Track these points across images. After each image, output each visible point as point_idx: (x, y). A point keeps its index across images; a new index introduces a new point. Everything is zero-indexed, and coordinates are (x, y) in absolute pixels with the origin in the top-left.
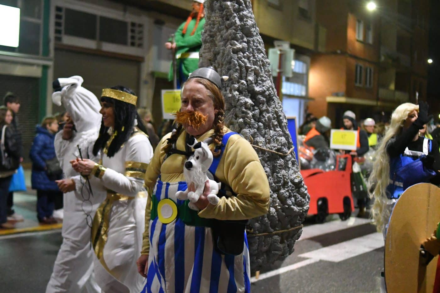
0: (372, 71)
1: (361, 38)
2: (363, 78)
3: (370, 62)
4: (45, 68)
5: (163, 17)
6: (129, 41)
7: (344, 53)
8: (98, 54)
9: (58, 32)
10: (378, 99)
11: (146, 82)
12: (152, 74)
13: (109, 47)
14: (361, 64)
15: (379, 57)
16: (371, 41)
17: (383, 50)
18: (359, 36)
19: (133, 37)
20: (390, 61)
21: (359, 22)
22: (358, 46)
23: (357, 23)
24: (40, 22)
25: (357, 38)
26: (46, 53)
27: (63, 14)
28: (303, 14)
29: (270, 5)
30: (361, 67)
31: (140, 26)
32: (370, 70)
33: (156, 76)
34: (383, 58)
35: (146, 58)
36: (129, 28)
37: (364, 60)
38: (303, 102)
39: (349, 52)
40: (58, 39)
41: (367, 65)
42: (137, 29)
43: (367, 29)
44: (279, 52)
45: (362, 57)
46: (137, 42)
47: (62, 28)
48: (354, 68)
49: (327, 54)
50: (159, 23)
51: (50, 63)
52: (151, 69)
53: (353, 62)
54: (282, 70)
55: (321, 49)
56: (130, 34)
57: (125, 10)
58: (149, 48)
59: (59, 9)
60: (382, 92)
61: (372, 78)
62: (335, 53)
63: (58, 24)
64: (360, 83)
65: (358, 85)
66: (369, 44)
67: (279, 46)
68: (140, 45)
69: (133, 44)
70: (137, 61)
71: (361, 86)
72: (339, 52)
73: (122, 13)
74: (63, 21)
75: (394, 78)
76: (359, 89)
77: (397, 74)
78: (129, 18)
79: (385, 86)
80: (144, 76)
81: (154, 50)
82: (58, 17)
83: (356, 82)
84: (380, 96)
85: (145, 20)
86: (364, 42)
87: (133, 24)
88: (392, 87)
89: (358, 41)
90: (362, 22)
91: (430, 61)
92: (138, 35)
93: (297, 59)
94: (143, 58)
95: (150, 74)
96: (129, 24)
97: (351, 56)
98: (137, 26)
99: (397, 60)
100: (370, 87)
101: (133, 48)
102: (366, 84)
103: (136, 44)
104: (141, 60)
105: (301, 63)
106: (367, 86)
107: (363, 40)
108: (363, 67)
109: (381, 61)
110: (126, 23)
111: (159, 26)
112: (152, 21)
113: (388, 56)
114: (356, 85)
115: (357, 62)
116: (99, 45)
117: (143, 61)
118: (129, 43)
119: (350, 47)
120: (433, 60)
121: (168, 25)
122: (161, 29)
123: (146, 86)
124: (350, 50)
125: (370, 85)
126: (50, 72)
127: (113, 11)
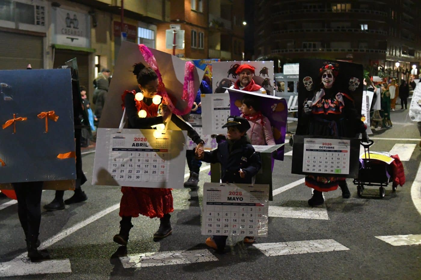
0: (204, 35)
1: (194, 9)
2: (197, 42)
3: (202, 28)
6: (36, 20)
7: (182, 21)
8: (17, 33)
11: (48, 53)
12: (53, 46)
14: (195, 29)
15: (209, 23)
16: (201, 10)
17: (211, 17)
18: (192, 7)
19: (38, 18)
20: (217, 27)
25: (191, 9)
30: (195, 33)
31: (43, 8)
32: (202, 34)
33: (55, 47)
34: (211, 24)
35: (47, 34)
36: (35, 10)
37: (197, 26)
39: (186, 20)
41: (200, 30)
42: (41, 11)
44: (174, 32)
45: (195, 24)
46: (41, 21)
48: (190, 33)
50: (55, 5)
52: (51, 43)
53: (189, 28)
54: (176, 45)
55: (167, 19)
56: (36, 15)
58: (49, 25)
60: (211, 52)
61: (204, 42)
64: (195, 46)
65: (193, 47)
66: (200, 13)
67: (173, 28)
68: (43, 23)
69: (38, 23)
70: (41, 36)
71: (196, 48)
72: (178, 20)
75: (219, 39)
76: (194, 50)
77: (222, 36)
78: (36, 2)
79: (212, 47)
80: (47, 48)
81: (52, 26)
83: (192, 45)
85: (46, 4)
87: (38, 7)
88: (218, 47)
89: (192, 10)
91: (245, 23)
92: (41, 16)
93: (147, 28)
94: (45, 34)
95: (51, 46)
96: (35, 7)
97: (188, 23)
98: (40, 8)
99: (221, 25)
100: (202, 49)
101: (38, 26)
102: (199, 46)
103: (40, 23)
104: (44, 35)
105: (150, 31)
106: (200, 48)
107: (196, 9)
108: (197, 32)
109: (210, 27)
110: (33, 6)
111: (54, 7)
112: (50, 3)
113: (215, 22)
114: (192, 47)
115: (192, 28)
116: (17, 25)
117: (46, 36)
118: (36, 23)
119: (187, 16)
120: (247, 23)
121: (62, 6)
122: (55, 10)
123: (48, 56)
124: (187, 19)
125: (202, 47)
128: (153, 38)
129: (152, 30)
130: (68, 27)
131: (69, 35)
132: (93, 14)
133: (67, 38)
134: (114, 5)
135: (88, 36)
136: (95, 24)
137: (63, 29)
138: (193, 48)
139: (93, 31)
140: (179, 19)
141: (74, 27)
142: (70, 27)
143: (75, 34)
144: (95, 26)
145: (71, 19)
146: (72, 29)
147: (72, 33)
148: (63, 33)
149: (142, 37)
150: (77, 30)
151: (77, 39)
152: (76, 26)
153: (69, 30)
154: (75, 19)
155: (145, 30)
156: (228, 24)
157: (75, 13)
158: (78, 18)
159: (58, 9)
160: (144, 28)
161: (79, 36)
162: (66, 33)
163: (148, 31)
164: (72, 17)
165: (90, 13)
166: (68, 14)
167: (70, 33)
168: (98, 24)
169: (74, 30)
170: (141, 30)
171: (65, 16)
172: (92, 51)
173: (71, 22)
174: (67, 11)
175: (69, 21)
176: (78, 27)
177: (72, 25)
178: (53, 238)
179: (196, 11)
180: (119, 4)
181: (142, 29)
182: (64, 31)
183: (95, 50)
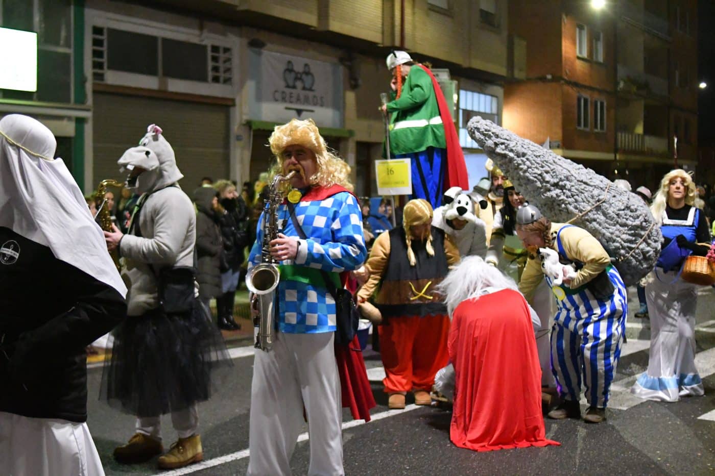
0: (605, 104)
1: (585, 54)
2: (590, 119)
3: (600, 91)
4: (80, 121)
5: (262, 36)
6: (210, 74)
7: (557, 79)
8: (162, 97)
9: (97, 65)
10: (616, 151)
11: (239, 138)
12: (249, 124)
13: (177, 86)
14: (586, 94)
15: (617, 84)
16: (601, 58)
17: (622, 71)
18: (580, 52)
19: (216, 69)
20: (634, 89)
21: (581, 28)
22: (580, 66)
23: (578, 30)
24: (70, 51)
25: (578, 54)
26: (81, 99)
27: (104, 37)
28: (487, 19)
29: (433, 9)
30: (586, 101)
31: (227, 50)
32: (602, 104)
33: (254, 127)
34: (622, 85)
35: (237, 102)
36: (210, 54)
37: (590, 88)
39: (566, 78)
40: (98, 77)
41: (596, 96)
42: (222, 56)
43: (593, 39)
45: (587, 84)
46: (222, 75)
47: (105, 60)
48: (575, 102)
49: (529, 80)
50: (256, 45)
51: (88, 115)
52: (245, 118)
53: (573, 92)
55: (518, 74)
56: (210, 64)
57: (201, 28)
58: (242, 84)
59: (97, 30)
60: (623, 139)
61: (605, 117)
62: (543, 79)
63: (97, 54)
64: (586, 125)
65: (582, 128)
66: (597, 63)
68: (227, 81)
69: (216, 80)
70: (225, 106)
71: (588, 129)
72: (549, 77)
73: (197, 32)
74: (105, 49)
75: (642, 115)
76: (584, 135)
77: (647, 108)
78: (209, 39)
79: (628, 128)
80: (236, 128)
81: (250, 86)
82: (97, 43)
83: (579, 124)
84: (619, 146)
85: (234, 42)
86: (590, 60)
87: (215, 49)
88: (640, 130)
89: (579, 58)
90: (586, 28)
91: (703, 85)
92: (223, 65)
93: (481, 91)
94: (233, 100)
95: (244, 125)
96: (209, 49)
97: (569, 83)
98: (221, 50)
99: (644, 86)
100: (602, 131)
101: (216, 85)
102: (596, 127)
103: (222, 79)
104: (229, 103)
105: (488, 98)
106: (598, 130)
107: (588, 56)
108: (589, 100)
109: (619, 89)
110: (205, 47)
111: (256, 49)
112: (245, 41)
113: (630, 80)
114: (579, 128)
115: (579, 92)
116: (163, 83)
117: (234, 105)
118: (210, 78)
119: (566, 68)
120: (707, 85)
121: (269, 46)
122: (260, 54)
123: (238, 143)
124: (567, 74)
125: (602, 127)
126: (88, 129)
127: (182, 29)
128: (494, 111)
129: (492, 96)
130: (288, 86)
131: (291, 102)
132: (348, 63)
133: (287, 108)
134: (387, 44)
135: (338, 105)
136: (353, 82)
137: (276, 91)
138: (580, 130)
139: (350, 96)
140: (551, 74)
141: (304, 88)
142: (294, 87)
143: (306, 101)
144: (354, 87)
145: (297, 73)
146: (298, 91)
147: (298, 100)
148: (276, 100)
149: (469, 108)
150: (310, 94)
151: (312, 111)
152: (307, 86)
153: (291, 93)
154: (307, 73)
155: (476, 95)
156: (659, 85)
157: (306, 61)
158: (312, 71)
159: (265, 52)
160: (473, 91)
161: (315, 104)
162: (284, 100)
163: (482, 96)
164: (299, 68)
165: (342, 60)
166: (289, 62)
167: (294, 99)
168: (360, 82)
169: (303, 93)
170: (466, 95)
171: (282, 67)
172: (346, 135)
173: (296, 79)
174: (288, 57)
175: (291, 76)
176: (313, 88)
177: (299, 84)
179: (589, 59)
181: (469, 94)
182: (278, 96)
183: (351, 133)
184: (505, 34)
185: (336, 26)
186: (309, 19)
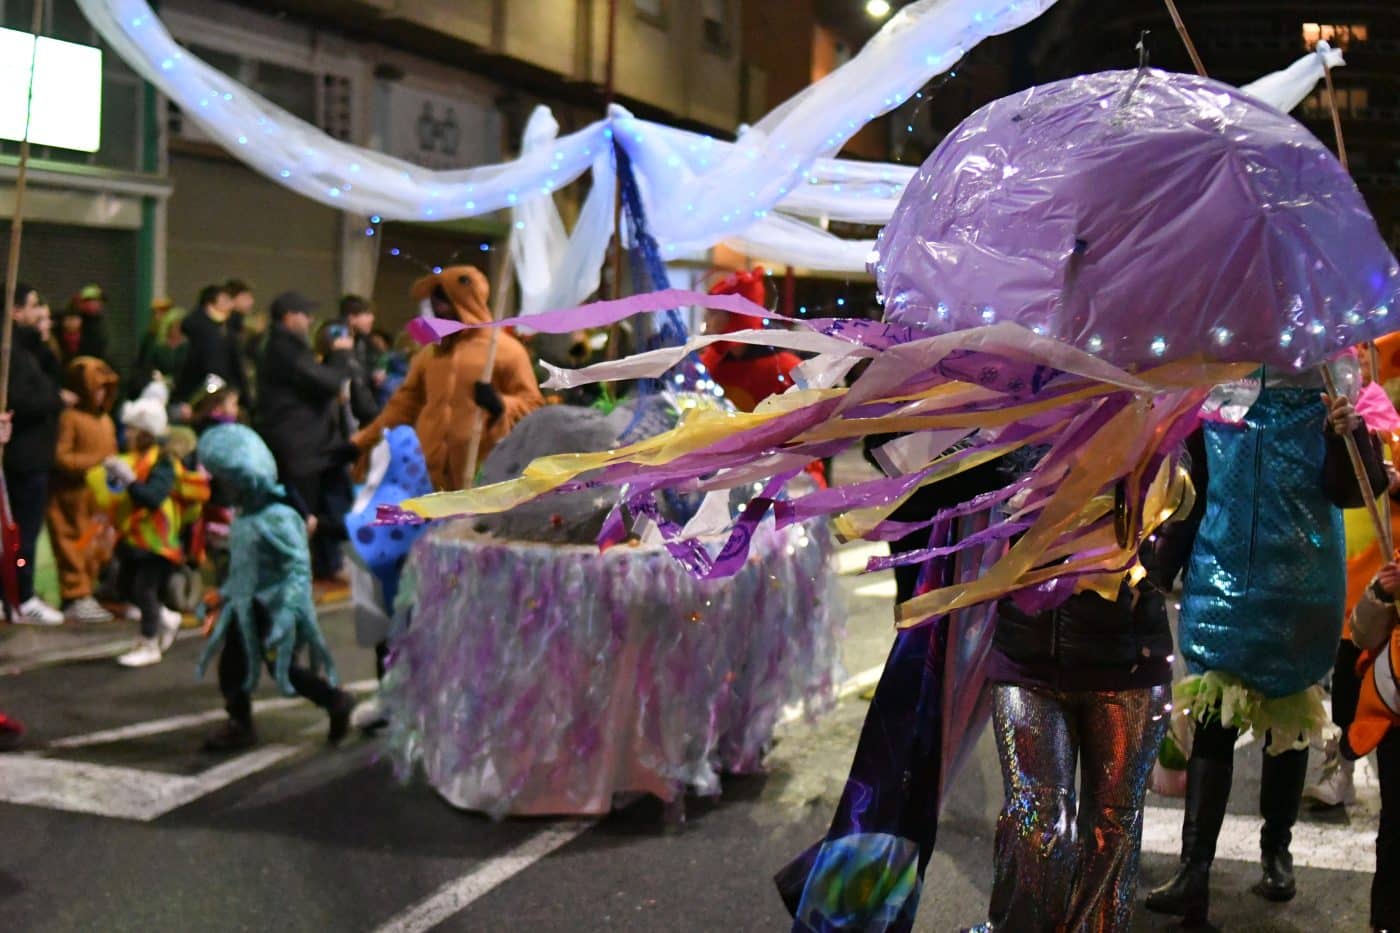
4: (149, 202)
5: (394, 59)
6: (322, 124)
11: (357, 235)
19: (328, 115)
23: (835, 54)
24: (137, 82)
26: (150, 166)
28: (712, 29)
29: (641, 17)
31: (345, 82)
36: (321, 89)
38: (700, 274)
40: (175, 126)
42: (338, 90)
46: (338, 125)
50: (386, 73)
51: (163, 192)
56: (322, 107)
57: (313, 44)
68: (345, 135)
73: (304, 50)
78: (321, 63)
85: (353, 67)
87: (329, 80)
92: (338, 108)
96: (321, 80)
98: (336, 82)
103: (336, 133)
110: (313, 77)
111: (384, 81)
112: (370, 67)
121: (409, 78)
122: (386, 90)
123: (357, 243)
126: (160, 214)
127: (286, 45)
130: (424, 147)
132: (510, 107)
134: (580, 78)
137: (407, 156)
141: (446, 150)
142: (432, 148)
145: (437, 123)
146: (437, 155)
150: (453, 159)
152: (451, 146)
153: (427, 159)
154: (450, 124)
157: (450, 102)
158: (459, 120)
164: (438, 114)
165: (500, 102)
166: (427, 106)
169: (444, 158)
171: (417, 112)
173: (437, 133)
174: (425, 96)
175: (428, 129)
176: (459, 149)
177: (438, 143)
178: (409, 918)
180: (598, 76)
184: (736, 59)
185: (516, 47)
186: (476, 32)
